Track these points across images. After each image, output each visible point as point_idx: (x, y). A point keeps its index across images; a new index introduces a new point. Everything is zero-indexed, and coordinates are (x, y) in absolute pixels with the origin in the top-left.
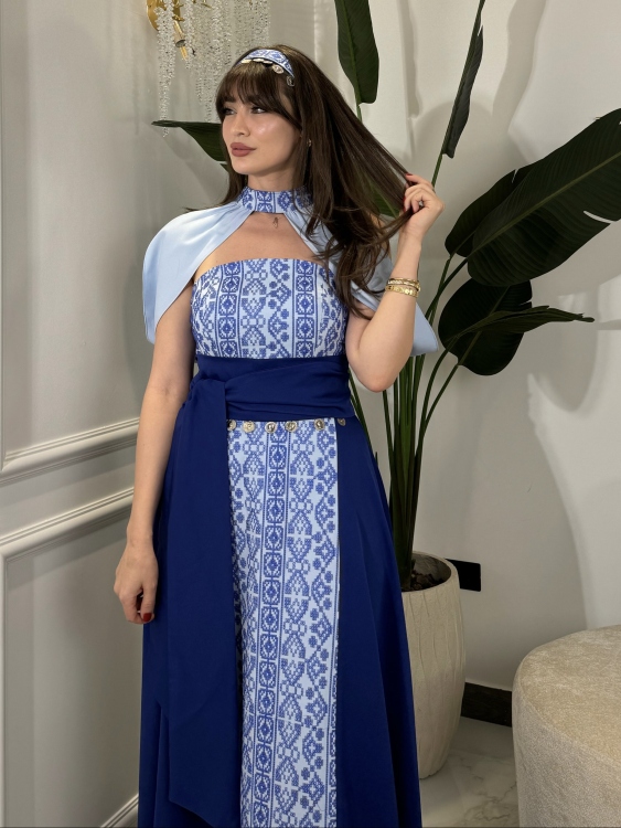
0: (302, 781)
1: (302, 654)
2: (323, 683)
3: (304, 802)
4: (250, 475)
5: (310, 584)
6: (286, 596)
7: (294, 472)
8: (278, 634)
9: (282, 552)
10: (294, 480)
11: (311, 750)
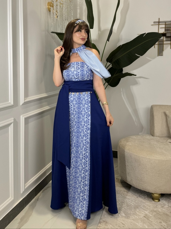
0: (84, 155)
1: (84, 133)
2: (88, 138)
3: (84, 159)
4: (74, 102)
5: (85, 121)
7: (82, 101)
8: (79, 130)
9: (80, 115)
10: (82, 103)
11: (86, 150)
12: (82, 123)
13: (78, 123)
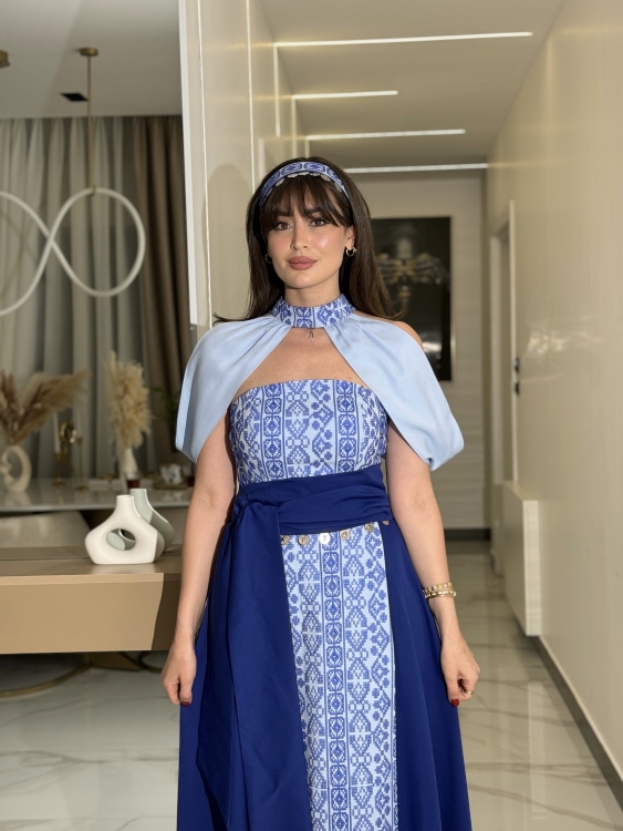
6: (348, 681)
7: (346, 574)
8: (344, 716)
9: (341, 645)
11: (381, 803)
12: (355, 681)
13: (335, 680)
